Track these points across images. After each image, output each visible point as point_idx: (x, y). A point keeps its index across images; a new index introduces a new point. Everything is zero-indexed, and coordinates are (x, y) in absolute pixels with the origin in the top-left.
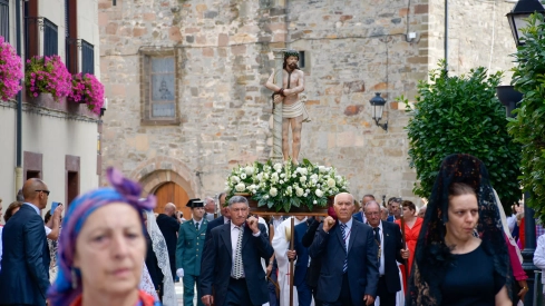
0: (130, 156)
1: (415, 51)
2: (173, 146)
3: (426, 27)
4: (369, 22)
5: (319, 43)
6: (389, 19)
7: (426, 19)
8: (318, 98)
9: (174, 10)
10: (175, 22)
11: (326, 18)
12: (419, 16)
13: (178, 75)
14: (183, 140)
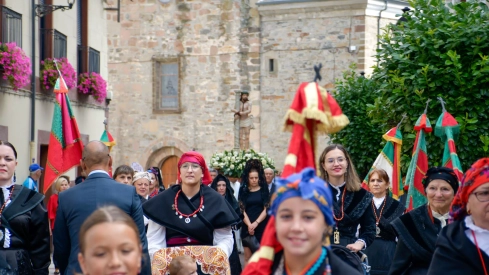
0: (145, 136)
1: (355, 60)
2: (176, 129)
3: (363, 42)
4: (322, 37)
5: (283, 53)
6: (336, 36)
7: (363, 36)
8: (284, 94)
9: (178, 29)
10: (179, 37)
11: (290, 35)
12: (358, 34)
13: (180, 77)
14: (183, 125)
